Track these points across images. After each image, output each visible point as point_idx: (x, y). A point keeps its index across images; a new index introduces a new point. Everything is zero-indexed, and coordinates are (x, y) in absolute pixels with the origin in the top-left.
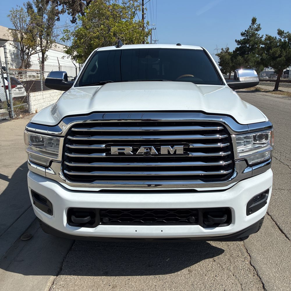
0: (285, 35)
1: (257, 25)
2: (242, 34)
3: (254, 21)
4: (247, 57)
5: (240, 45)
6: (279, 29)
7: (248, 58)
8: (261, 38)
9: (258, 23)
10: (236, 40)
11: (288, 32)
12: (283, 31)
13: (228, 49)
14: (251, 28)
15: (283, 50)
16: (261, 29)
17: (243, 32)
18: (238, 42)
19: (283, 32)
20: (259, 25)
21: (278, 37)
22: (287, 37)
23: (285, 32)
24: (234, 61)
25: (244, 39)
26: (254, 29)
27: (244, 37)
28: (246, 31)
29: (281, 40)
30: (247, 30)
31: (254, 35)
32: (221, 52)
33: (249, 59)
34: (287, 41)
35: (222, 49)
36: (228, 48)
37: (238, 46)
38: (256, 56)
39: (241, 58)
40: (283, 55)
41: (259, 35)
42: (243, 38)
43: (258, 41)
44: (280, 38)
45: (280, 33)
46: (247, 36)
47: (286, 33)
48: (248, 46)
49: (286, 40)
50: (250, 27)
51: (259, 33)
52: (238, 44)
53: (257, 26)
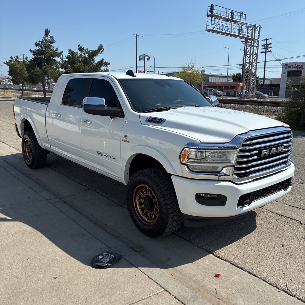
0: (85, 51)
1: (50, 37)
2: (37, 45)
3: (47, 32)
4: (46, 68)
5: (35, 56)
6: (80, 46)
7: (46, 70)
8: (56, 50)
9: (52, 36)
10: (30, 50)
11: (87, 49)
12: (83, 47)
13: (18, 58)
14: (44, 39)
15: (86, 65)
16: (55, 42)
17: (37, 42)
18: (34, 52)
19: (83, 49)
20: (52, 37)
21: (79, 53)
22: (87, 53)
23: (85, 48)
25: (39, 49)
26: (48, 40)
27: (39, 48)
28: (39, 41)
29: (81, 55)
30: (41, 40)
31: (49, 47)
32: (10, 60)
33: (47, 71)
34: (87, 57)
35: (11, 57)
36: (18, 57)
37: (33, 57)
38: (53, 68)
39: (39, 70)
40: (86, 70)
41: (53, 47)
42: (37, 48)
43: (54, 53)
44: (81, 54)
45: (81, 49)
46: (41, 46)
47: (85, 50)
48: (44, 57)
49: (86, 56)
50: (44, 38)
51: (53, 45)
52: (33, 54)
53: (50, 38)
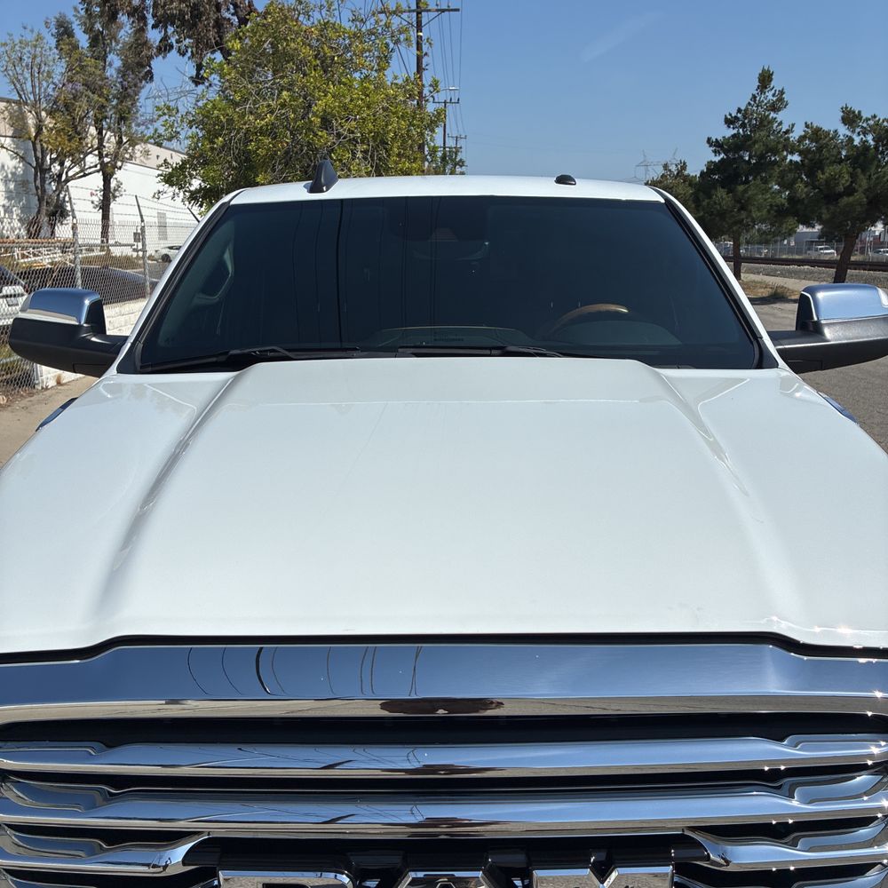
0: (865, 125)
1: (773, 91)
2: (729, 122)
3: (765, 79)
4: (745, 191)
5: (722, 155)
6: (846, 108)
7: (746, 195)
8: (787, 132)
9: (778, 88)
10: (709, 140)
11: (875, 117)
12: (859, 112)
13: (684, 167)
14: (755, 101)
15: (859, 170)
16: (787, 104)
17: (730, 115)
18: (717, 145)
19: (859, 116)
20: (782, 92)
21: (843, 131)
22: (872, 129)
23: (865, 115)
24: (705, 203)
25: (734, 136)
26: (766, 104)
27: (735, 131)
28: (739, 111)
29: (851, 140)
30: (743, 108)
31: (764, 123)
32: (663, 176)
33: (749, 198)
34: (872, 143)
35: (666, 167)
36: (685, 163)
37: (717, 159)
38: (771, 188)
39: (724, 196)
40: (860, 186)
41: (781, 123)
42: (730, 132)
43: (779, 143)
44: (849, 134)
45: (850, 118)
46: (743, 126)
47: (867, 120)
48: (747, 158)
49: (867, 141)
50: (754, 97)
51: (780, 116)
52: (715, 152)
53: (774, 95)
